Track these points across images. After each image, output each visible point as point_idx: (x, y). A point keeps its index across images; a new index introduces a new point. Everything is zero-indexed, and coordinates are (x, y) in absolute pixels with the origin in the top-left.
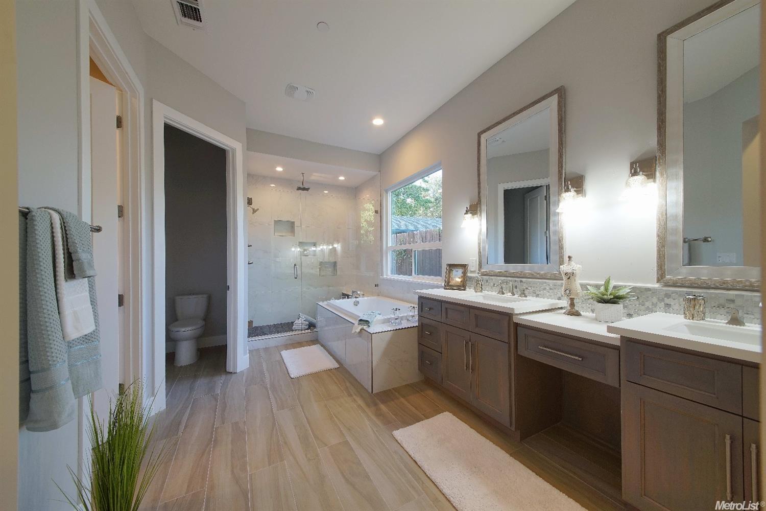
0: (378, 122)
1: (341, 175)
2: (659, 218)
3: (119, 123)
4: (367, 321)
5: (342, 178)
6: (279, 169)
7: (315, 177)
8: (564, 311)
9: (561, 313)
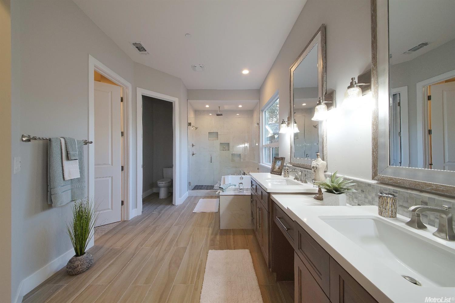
0: (246, 72)
1: (240, 104)
2: (373, 123)
3: (122, 100)
4: (222, 188)
5: (240, 106)
6: (207, 106)
7: (226, 107)
8: (314, 196)
9: (312, 197)
